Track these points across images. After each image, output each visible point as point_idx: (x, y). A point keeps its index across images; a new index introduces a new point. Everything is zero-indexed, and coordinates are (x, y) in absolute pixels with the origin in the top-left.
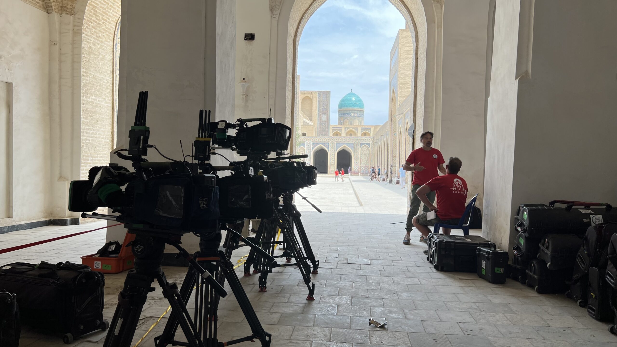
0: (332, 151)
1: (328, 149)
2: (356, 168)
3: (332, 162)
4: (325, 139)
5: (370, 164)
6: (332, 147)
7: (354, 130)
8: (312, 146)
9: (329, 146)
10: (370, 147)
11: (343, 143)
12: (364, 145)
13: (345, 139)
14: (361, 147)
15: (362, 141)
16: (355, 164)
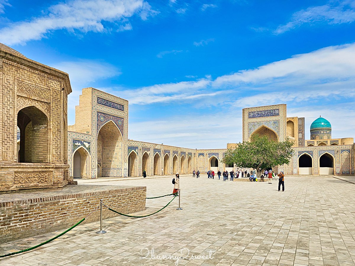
0: (316, 157)
1: (312, 156)
2: (338, 170)
3: (316, 166)
4: (308, 149)
5: (351, 166)
6: (316, 154)
7: (325, 143)
8: (298, 154)
9: (312, 153)
10: (350, 153)
11: (325, 151)
12: (344, 152)
13: (326, 148)
14: (341, 153)
15: (342, 148)
16: (337, 166)
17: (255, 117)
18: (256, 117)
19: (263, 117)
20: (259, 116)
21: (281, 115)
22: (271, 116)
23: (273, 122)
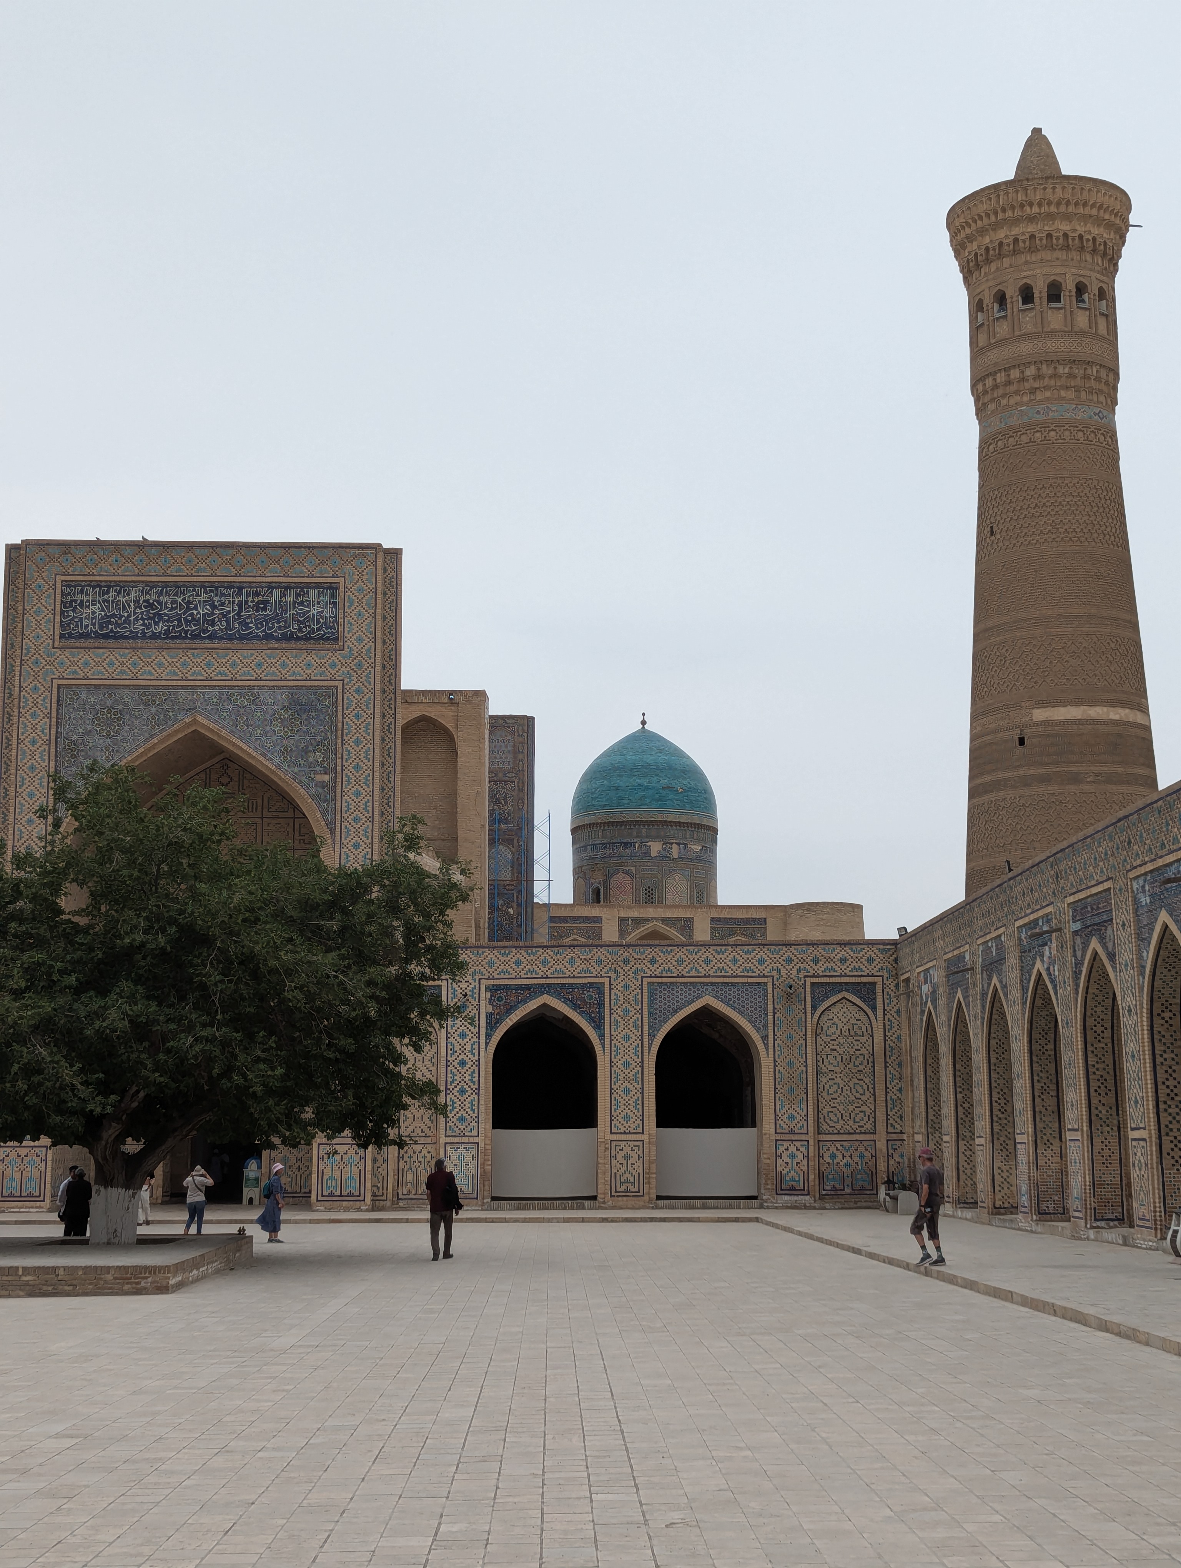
0: (627, 1038)
1: (598, 1025)
2: (793, 1156)
3: (627, 1118)
4: (572, 961)
5: (881, 1127)
6: (627, 1011)
8: (485, 1008)
9: (601, 1005)
10: (873, 1008)
11: (698, 987)
12: (834, 999)
13: (707, 962)
14: (814, 1008)
15: (820, 968)
16: (784, 1125)
17: (117, 637)
18: (134, 637)
19: (197, 643)
20: (161, 627)
21: (351, 642)
22: (268, 637)
23: (282, 698)
